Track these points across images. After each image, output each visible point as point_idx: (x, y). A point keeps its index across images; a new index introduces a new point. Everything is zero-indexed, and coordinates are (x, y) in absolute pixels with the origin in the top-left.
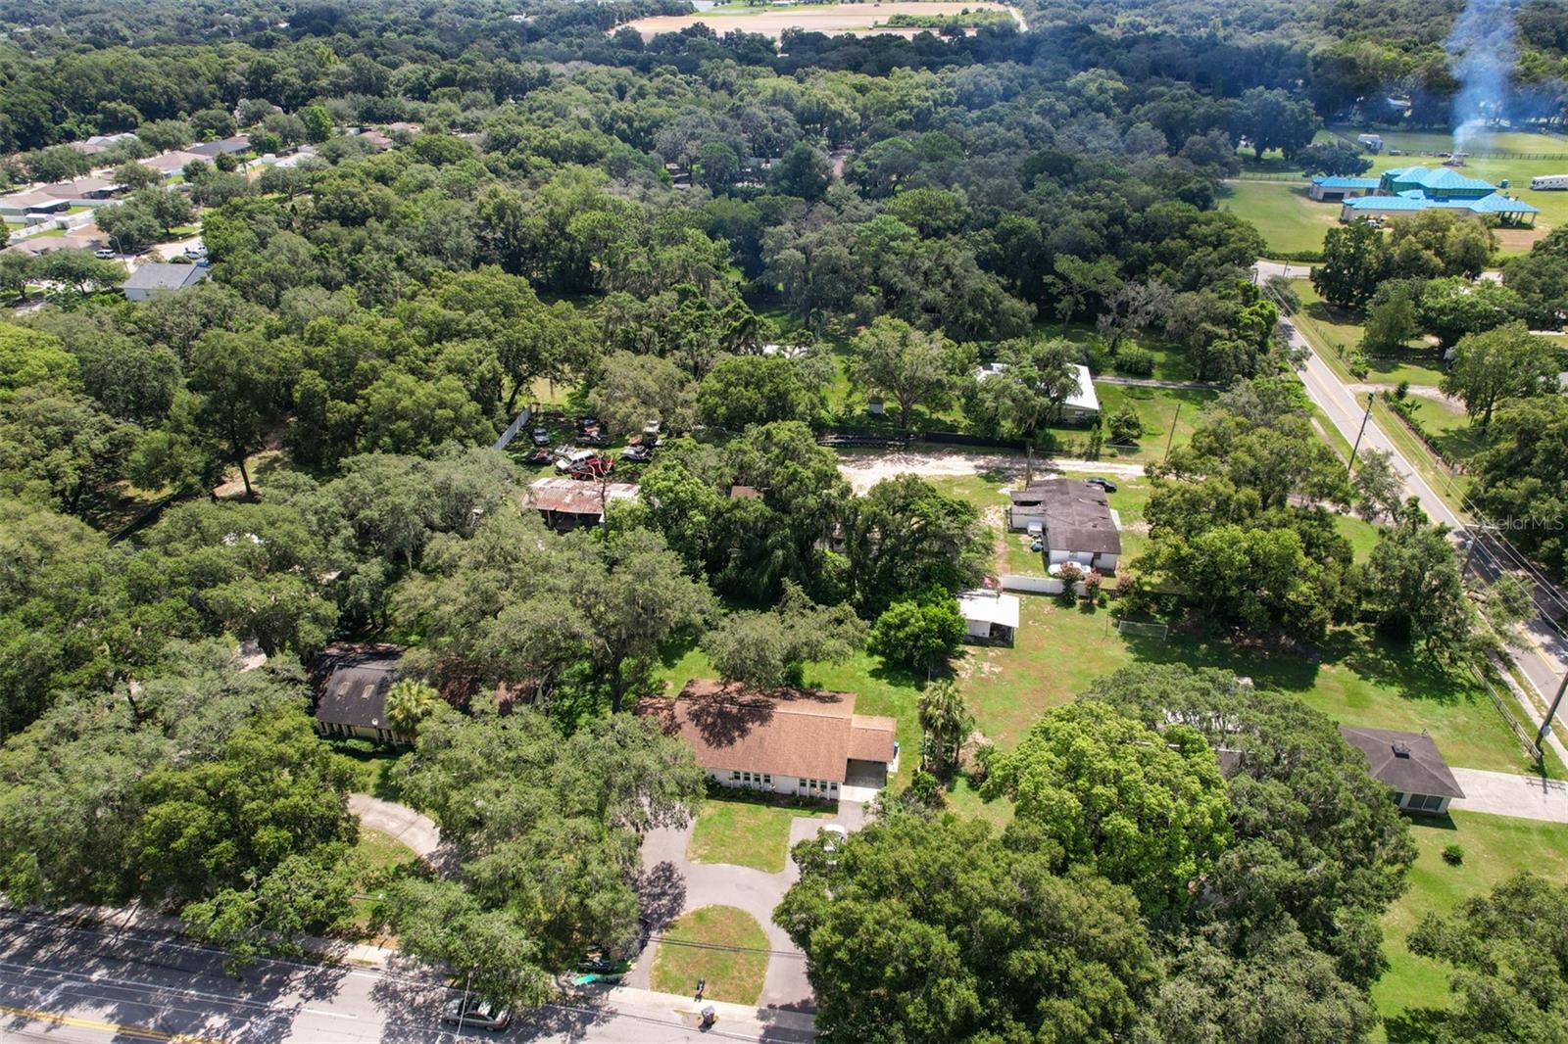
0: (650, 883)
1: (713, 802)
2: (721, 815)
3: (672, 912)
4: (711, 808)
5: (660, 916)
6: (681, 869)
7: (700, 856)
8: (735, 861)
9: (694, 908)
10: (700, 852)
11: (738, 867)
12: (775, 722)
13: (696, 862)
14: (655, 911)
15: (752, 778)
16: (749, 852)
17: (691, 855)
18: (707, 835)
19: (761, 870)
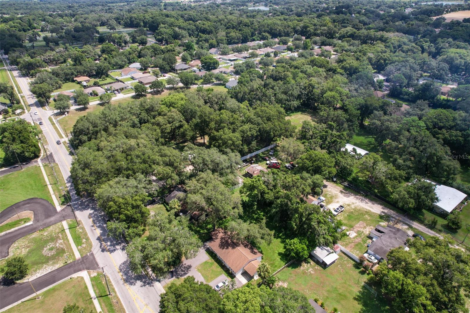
0: (184, 267)
2: (210, 263)
3: (181, 276)
4: (211, 260)
6: (192, 269)
11: (202, 276)
12: (235, 250)
16: (207, 275)
17: (197, 267)
18: (204, 265)
19: (205, 280)
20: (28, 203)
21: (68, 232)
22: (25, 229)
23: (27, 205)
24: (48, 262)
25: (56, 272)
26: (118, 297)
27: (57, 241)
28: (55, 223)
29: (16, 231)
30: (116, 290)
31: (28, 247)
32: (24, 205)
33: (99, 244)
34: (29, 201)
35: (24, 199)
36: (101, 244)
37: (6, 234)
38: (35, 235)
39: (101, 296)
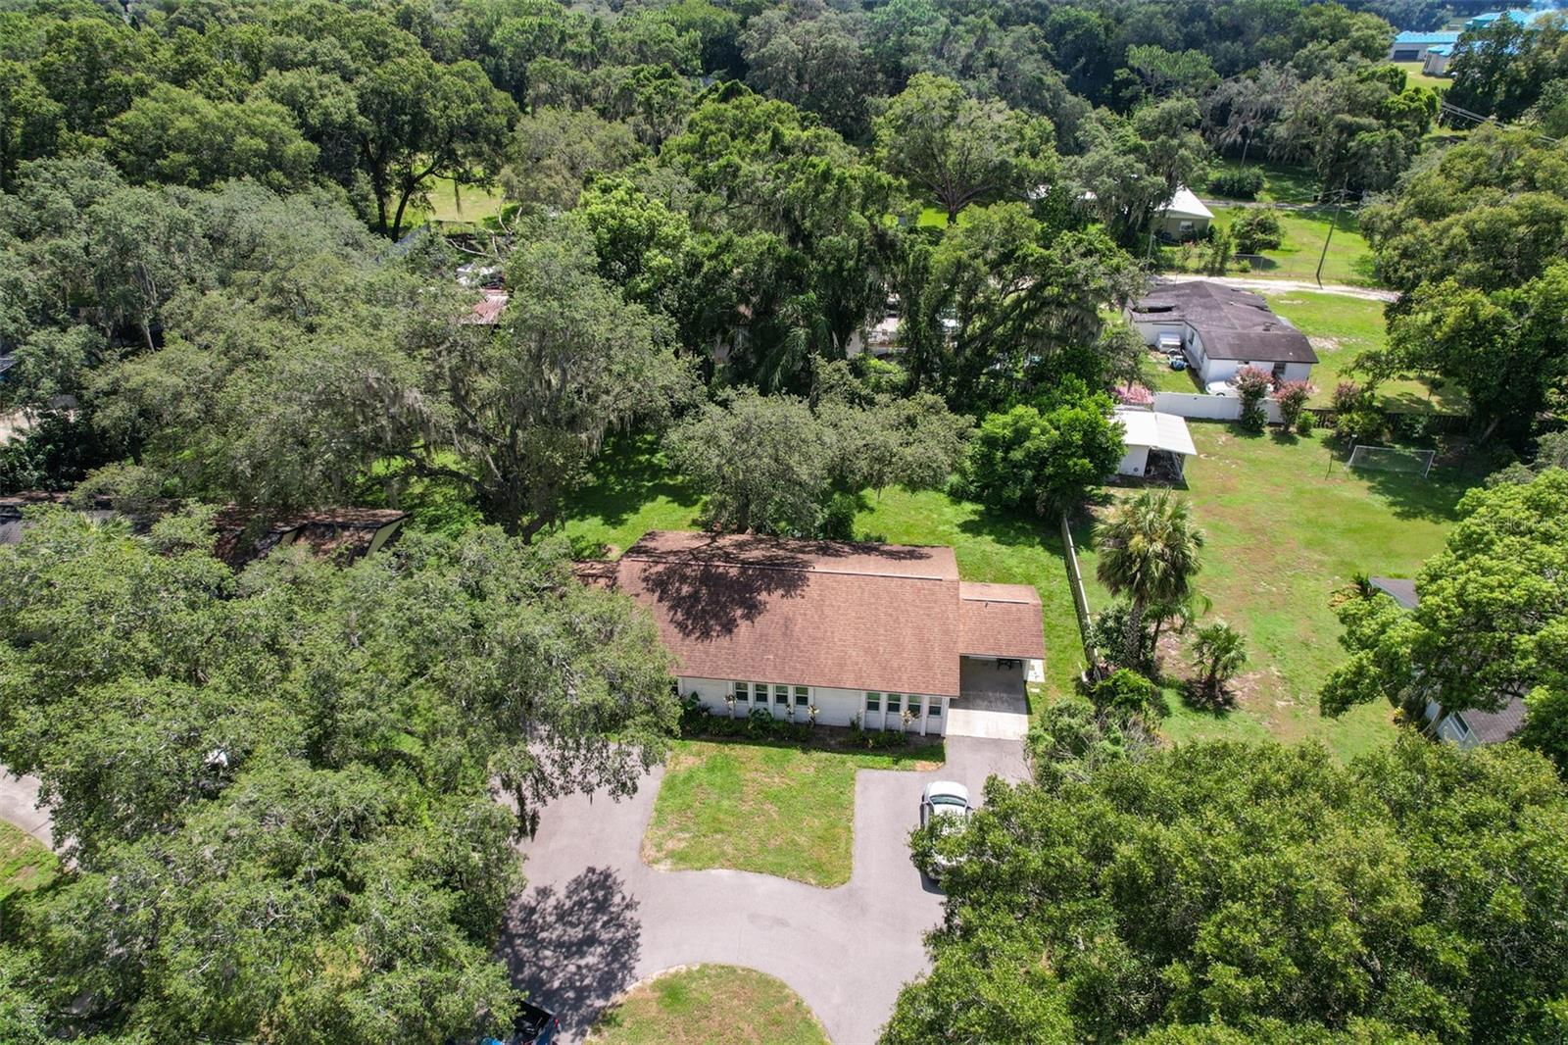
0: (562, 915)
1: (695, 746)
2: (711, 770)
3: (608, 983)
4: (690, 757)
5: (582, 993)
6: (629, 885)
7: (670, 855)
8: (746, 863)
9: (655, 975)
10: (670, 845)
11: (753, 878)
13: (663, 867)
14: (569, 984)
15: (771, 693)
16: (774, 843)
17: (651, 852)
18: (682, 810)
19: (802, 881)
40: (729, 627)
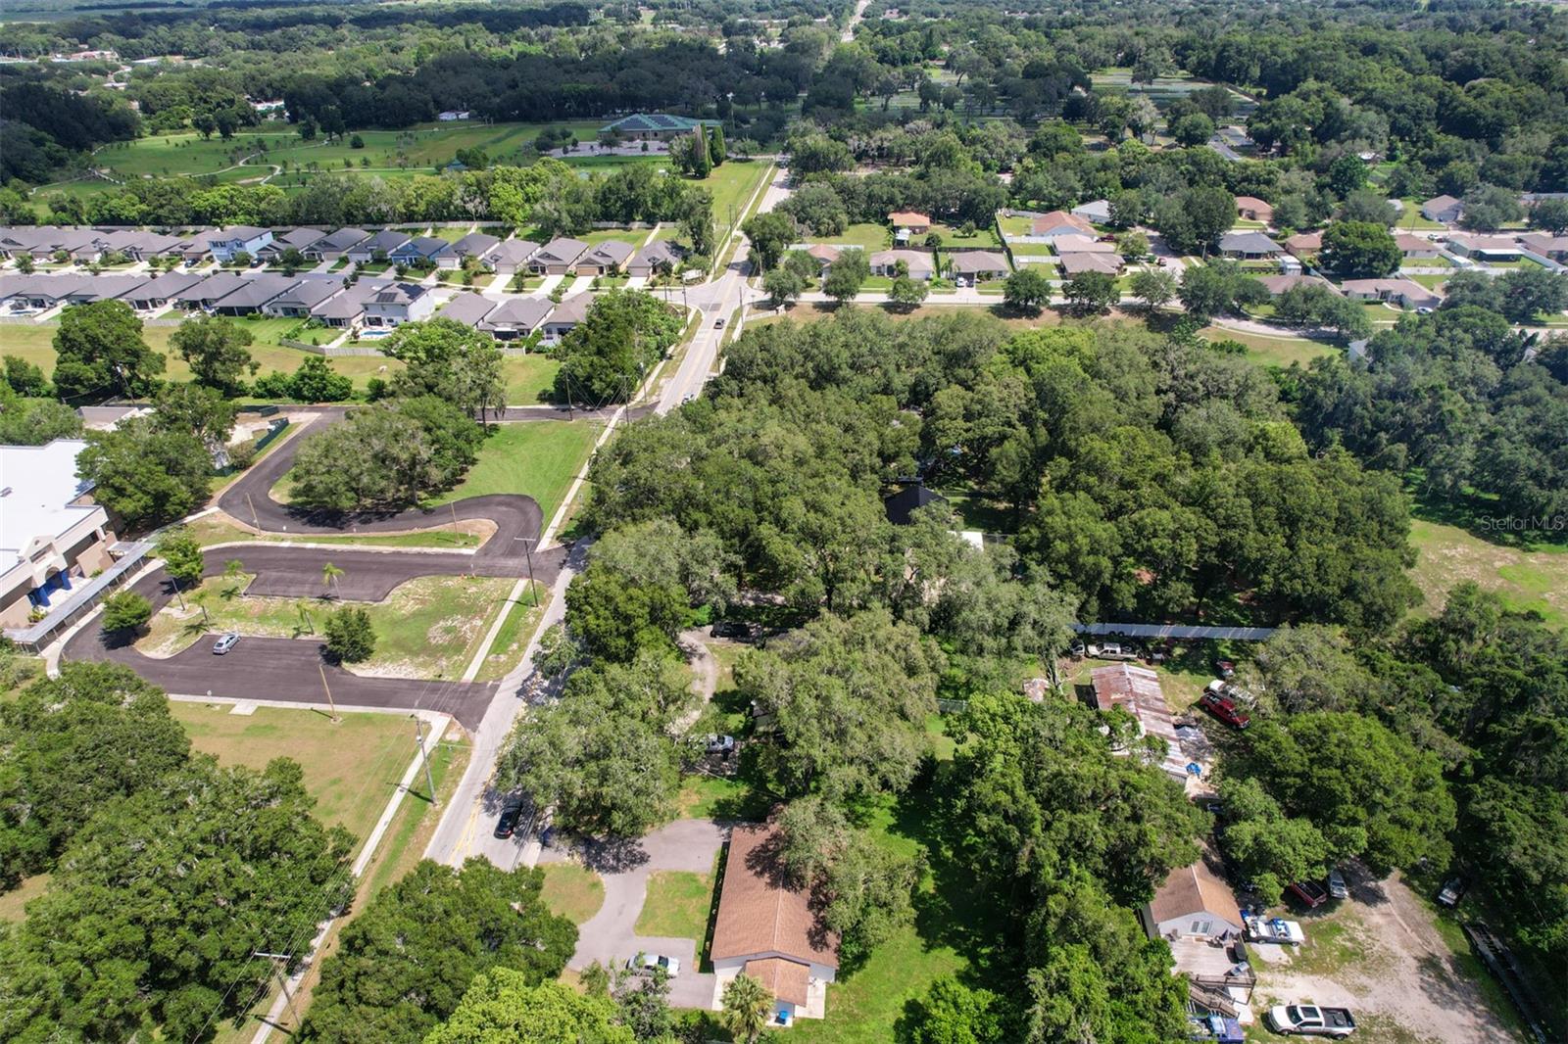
12: (771, 892)
13: (649, 877)
20: (509, 505)
21: (508, 606)
22: (454, 560)
23: (504, 509)
24: (417, 654)
25: (405, 686)
26: (438, 820)
27: (473, 618)
28: (507, 576)
29: (437, 555)
30: (453, 801)
31: (423, 602)
32: (500, 504)
33: (531, 671)
34: (512, 500)
35: (512, 491)
36: (533, 675)
37: (419, 554)
38: (453, 583)
39: (417, 794)
40: (751, 868)
